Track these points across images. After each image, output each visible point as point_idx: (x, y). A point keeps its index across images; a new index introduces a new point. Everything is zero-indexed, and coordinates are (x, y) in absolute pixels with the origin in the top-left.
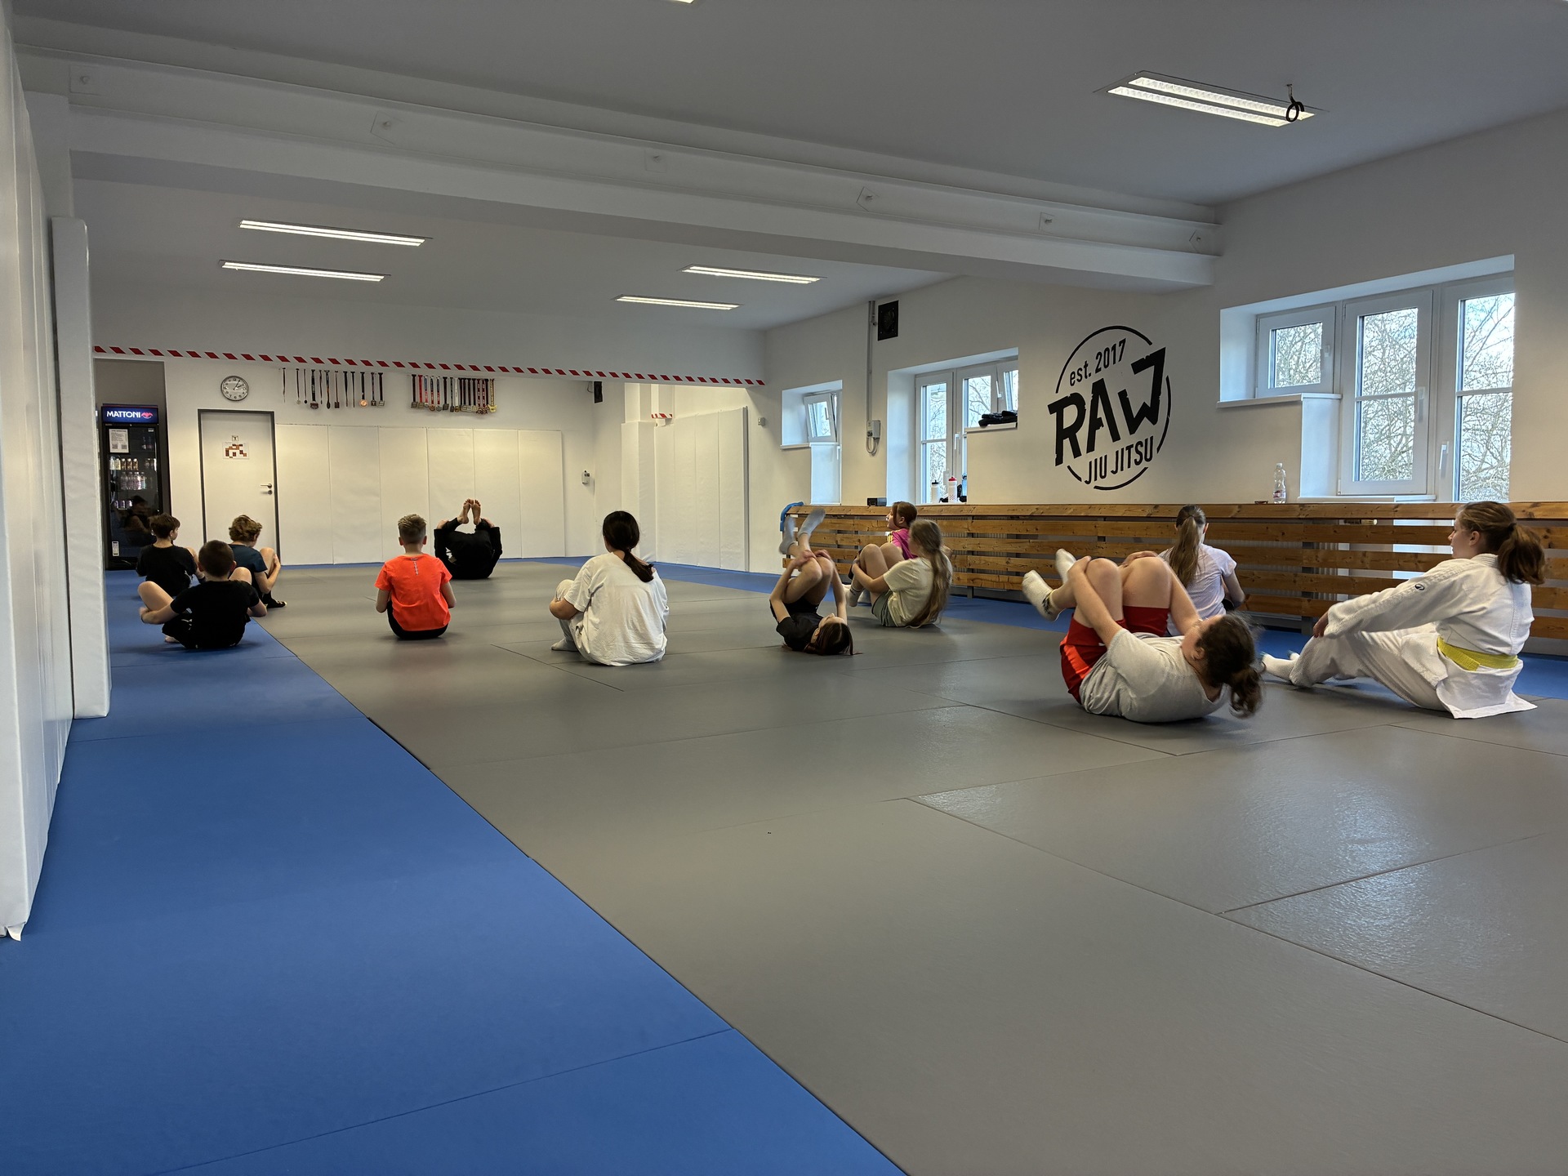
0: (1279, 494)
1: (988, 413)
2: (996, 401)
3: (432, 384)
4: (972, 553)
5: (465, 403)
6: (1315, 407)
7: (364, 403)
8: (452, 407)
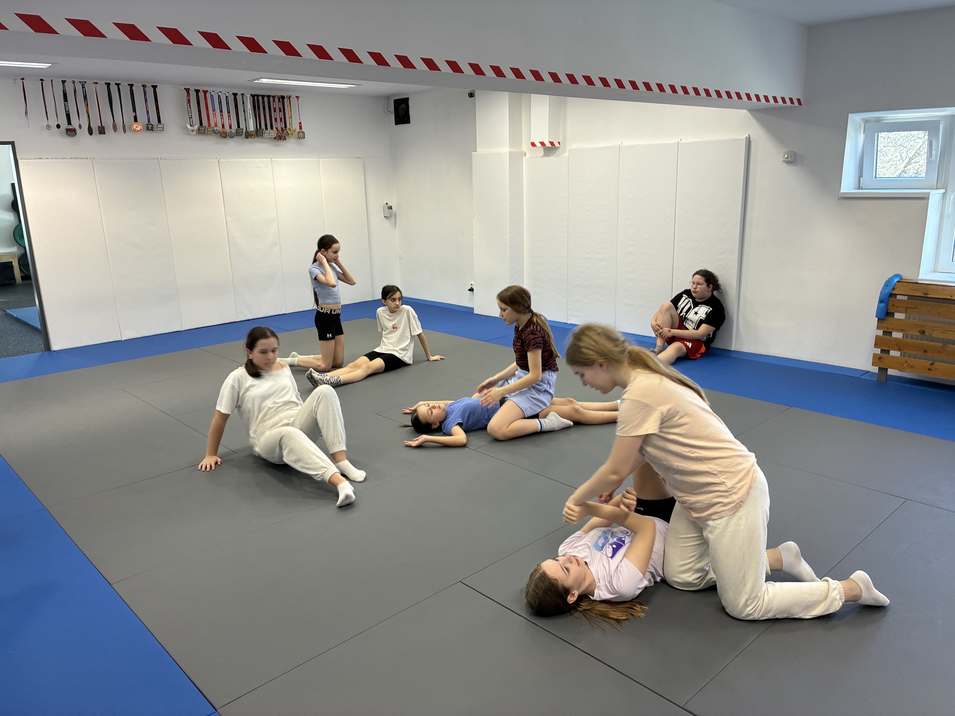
3: (220, 103)
5: (260, 127)
7: (137, 127)
8: (247, 132)
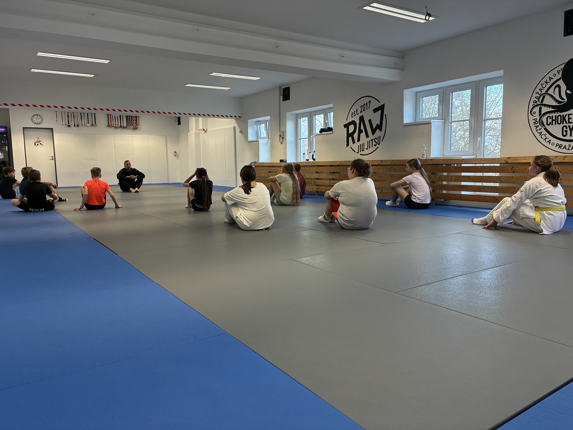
0: (423, 156)
1: (322, 128)
2: (325, 124)
3: (115, 118)
4: (317, 179)
5: (128, 125)
6: (436, 125)
7: (89, 125)
8: (123, 126)
